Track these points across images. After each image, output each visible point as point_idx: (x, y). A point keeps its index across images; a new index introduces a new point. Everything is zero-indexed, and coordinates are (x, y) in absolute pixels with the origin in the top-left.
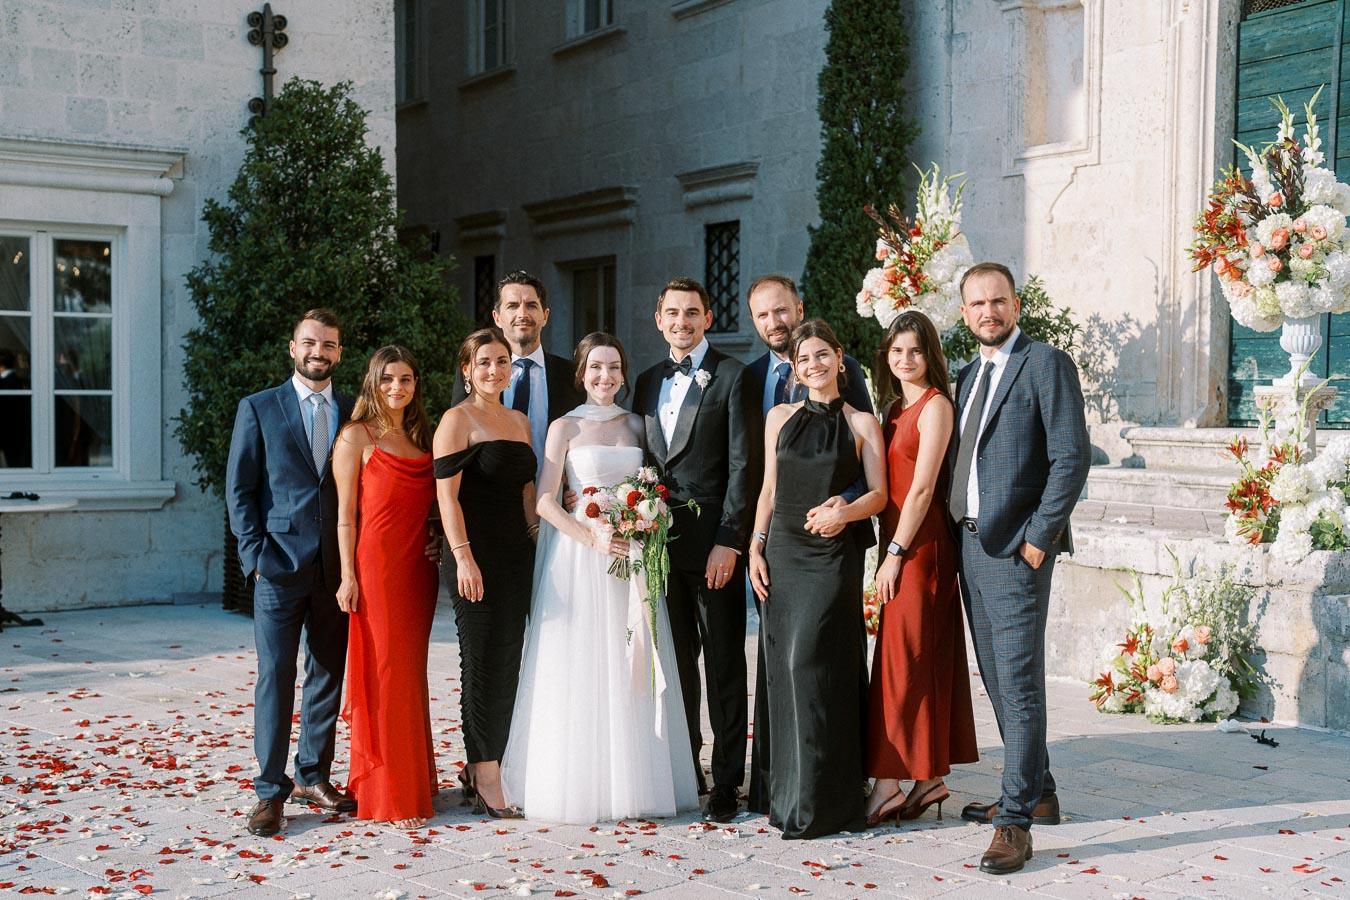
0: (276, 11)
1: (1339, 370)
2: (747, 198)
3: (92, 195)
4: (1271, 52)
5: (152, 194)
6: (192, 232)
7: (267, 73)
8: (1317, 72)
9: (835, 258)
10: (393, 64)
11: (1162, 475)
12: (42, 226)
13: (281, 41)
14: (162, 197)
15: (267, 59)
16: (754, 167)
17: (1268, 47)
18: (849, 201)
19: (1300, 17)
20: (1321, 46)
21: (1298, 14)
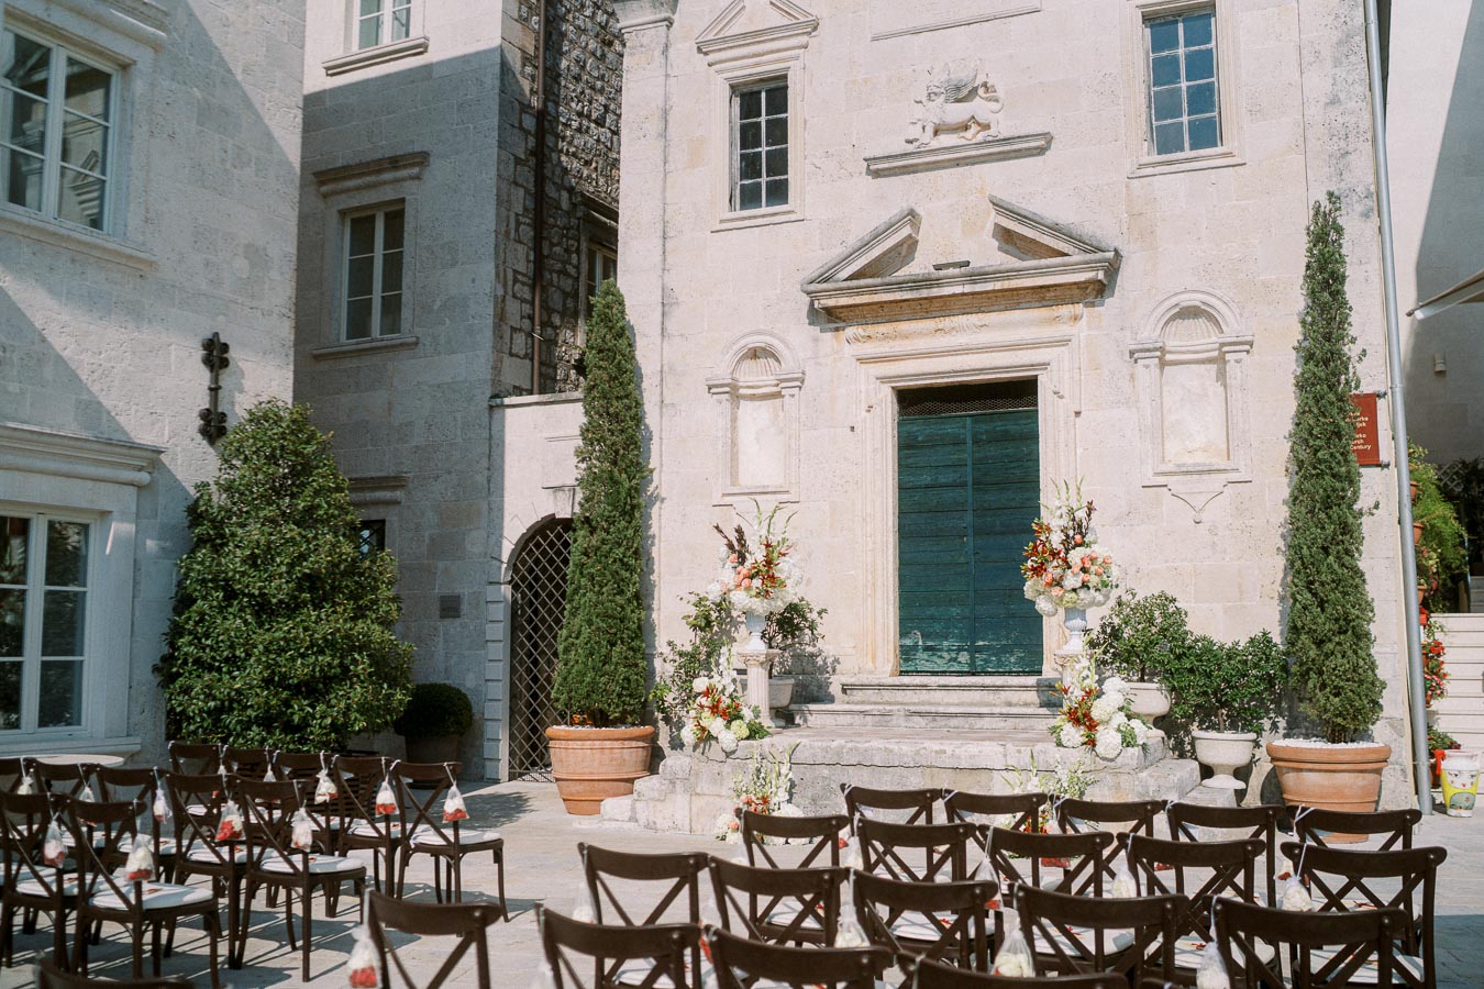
0: (223, 340)
1: (983, 640)
2: (396, 503)
3: (90, 484)
4: (923, 442)
5: (132, 484)
6: (155, 516)
7: (215, 390)
8: (956, 457)
9: (606, 557)
10: (291, 389)
11: (899, 707)
12: (41, 508)
13: (224, 363)
14: (139, 487)
15: (216, 379)
16: (404, 479)
17: (920, 439)
18: (614, 516)
19: (943, 423)
20: (957, 442)
21: (940, 421)
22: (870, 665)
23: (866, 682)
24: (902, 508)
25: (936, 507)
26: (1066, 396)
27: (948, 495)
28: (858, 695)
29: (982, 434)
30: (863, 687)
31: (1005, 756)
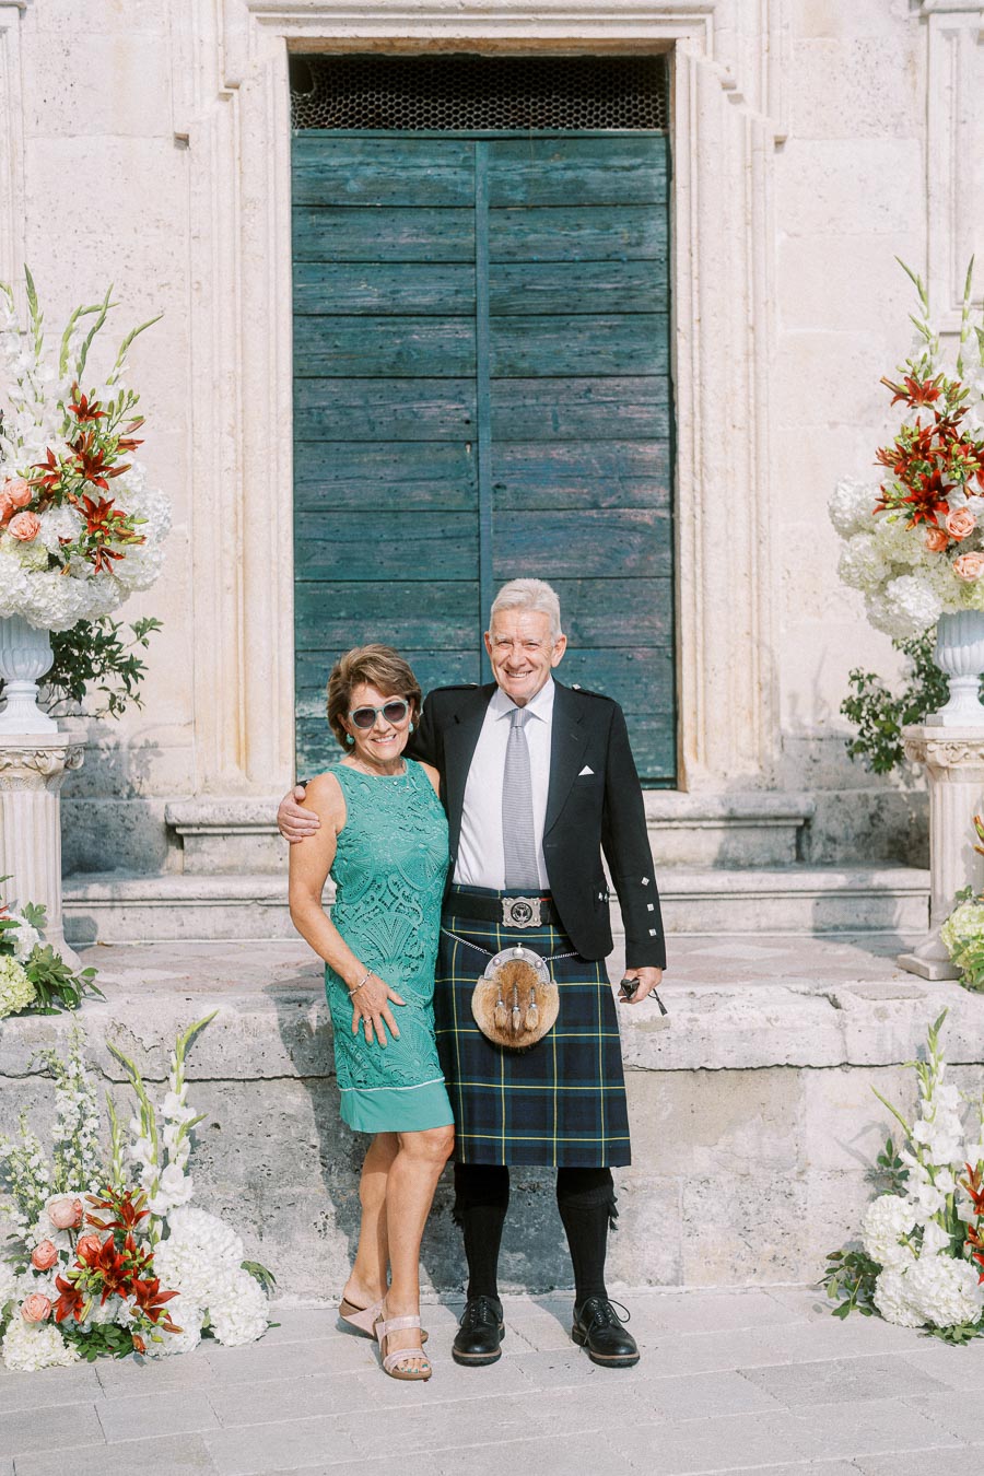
4: (359, 196)
8: (448, 239)
17: (352, 187)
19: (412, 153)
20: (454, 204)
21: (404, 145)
22: (232, 772)
23: (242, 815)
24: (304, 363)
25: (393, 366)
26: (750, 96)
27: (422, 335)
28: (214, 852)
29: (514, 188)
30: (232, 829)
31: (841, 1027)
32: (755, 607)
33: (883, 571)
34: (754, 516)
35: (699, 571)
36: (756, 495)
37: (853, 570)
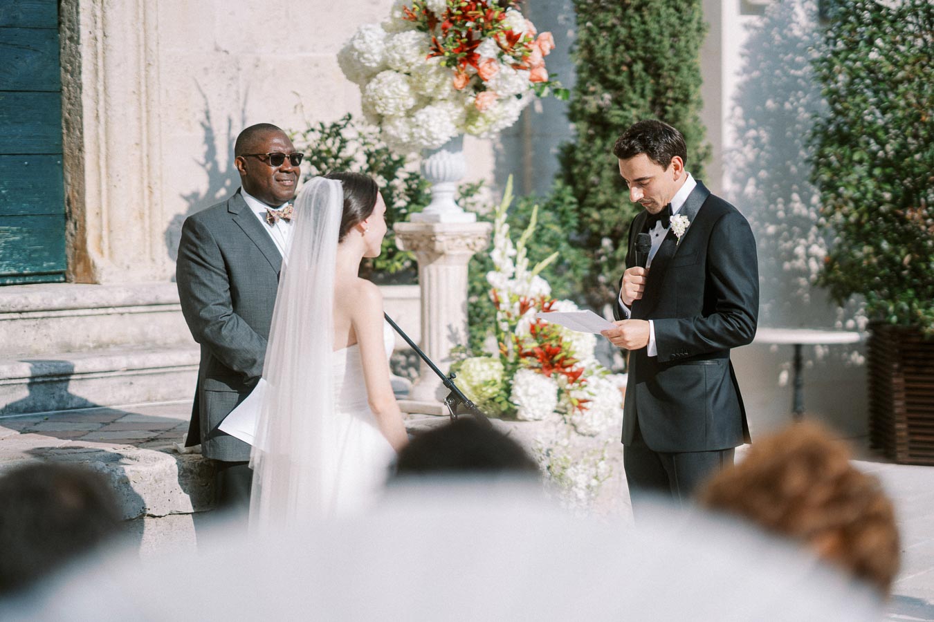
32: (144, 122)
33: (411, 102)
34: (142, 42)
35: (101, 89)
36: (144, 23)
37: (391, 101)
